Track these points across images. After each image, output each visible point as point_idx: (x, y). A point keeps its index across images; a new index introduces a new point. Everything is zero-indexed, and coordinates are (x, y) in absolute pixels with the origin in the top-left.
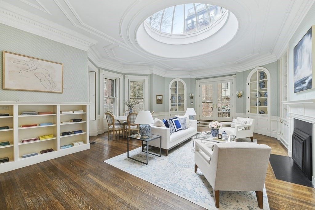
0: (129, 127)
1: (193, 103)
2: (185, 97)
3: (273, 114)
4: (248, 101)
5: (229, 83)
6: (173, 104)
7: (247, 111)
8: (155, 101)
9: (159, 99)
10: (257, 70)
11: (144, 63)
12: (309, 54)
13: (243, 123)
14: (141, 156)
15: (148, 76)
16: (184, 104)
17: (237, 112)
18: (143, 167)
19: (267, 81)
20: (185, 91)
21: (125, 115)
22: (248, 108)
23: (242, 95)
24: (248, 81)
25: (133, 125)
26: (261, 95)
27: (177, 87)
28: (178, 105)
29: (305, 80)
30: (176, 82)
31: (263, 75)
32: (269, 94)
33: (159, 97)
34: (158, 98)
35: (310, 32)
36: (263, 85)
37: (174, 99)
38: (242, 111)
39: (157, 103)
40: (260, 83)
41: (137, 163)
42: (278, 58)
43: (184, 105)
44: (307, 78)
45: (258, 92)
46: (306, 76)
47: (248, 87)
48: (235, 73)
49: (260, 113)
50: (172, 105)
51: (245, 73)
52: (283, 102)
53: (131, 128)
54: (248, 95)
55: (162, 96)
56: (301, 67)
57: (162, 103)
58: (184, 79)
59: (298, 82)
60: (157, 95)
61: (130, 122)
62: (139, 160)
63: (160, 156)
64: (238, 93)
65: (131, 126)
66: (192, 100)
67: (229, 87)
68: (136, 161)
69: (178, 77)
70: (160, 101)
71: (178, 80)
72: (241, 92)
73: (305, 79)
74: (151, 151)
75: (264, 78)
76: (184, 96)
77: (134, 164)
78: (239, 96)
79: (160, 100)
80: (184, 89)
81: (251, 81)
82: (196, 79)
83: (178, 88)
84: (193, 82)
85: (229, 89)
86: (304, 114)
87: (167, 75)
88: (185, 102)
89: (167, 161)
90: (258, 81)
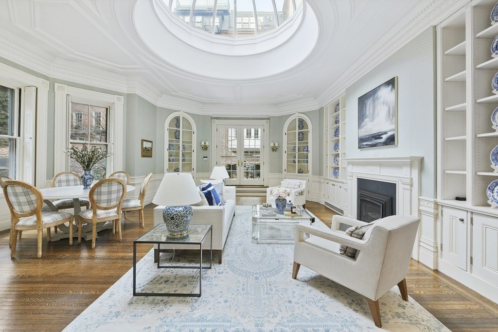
0: (95, 213)
1: (207, 157)
2: (194, 147)
3: (314, 174)
4: (285, 156)
5: (259, 130)
6: (172, 158)
7: (284, 170)
8: (138, 152)
9: (146, 148)
10: (296, 117)
11: (120, 66)
12: (389, 107)
13: (296, 187)
14: (166, 282)
15: (123, 97)
16: (192, 158)
17: (271, 172)
18: (196, 305)
19: (308, 132)
20: (194, 137)
21: (57, 184)
22: (285, 166)
23: (277, 149)
24: (285, 130)
25: (105, 209)
26: (300, 150)
27: (179, 128)
28: (181, 160)
29: (382, 135)
30: (177, 119)
31: (302, 124)
32: (310, 149)
33: (147, 145)
34: (144, 146)
35: (391, 83)
36: (303, 136)
37: (173, 149)
39: (143, 156)
40: (299, 134)
41: (173, 302)
42: (323, 106)
43: (191, 160)
44: (385, 133)
45: (297, 146)
46: (384, 130)
47: (285, 138)
48: (268, 117)
50: (169, 160)
51: (282, 119)
53: (101, 217)
54: (285, 148)
55: (152, 142)
56: (373, 120)
57: (151, 157)
58: (192, 115)
59: (367, 137)
60: (143, 141)
61: (100, 201)
62: (172, 292)
63: (210, 268)
64: (272, 145)
65: (99, 212)
66: (205, 153)
67: (259, 135)
68: (165, 298)
69: (183, 110)
70: (147, 153)
71: (181, 115)
72: (277, 145)
73: (380, 134)
74: (179, 261)
75: (303, 128)
76: (192, 144)
77: (168, 306)
78: (274, 149)
79: (149, 150)
80: (191, 133)
81: (290, 131)
82: (212, 118)
83: (181, 129)
84: (206, 122)
85: (259, 138)
86: (380, 173)
87: (161, 103)
88: (194, 155)
89: (231, 272)
90: (297, 131)
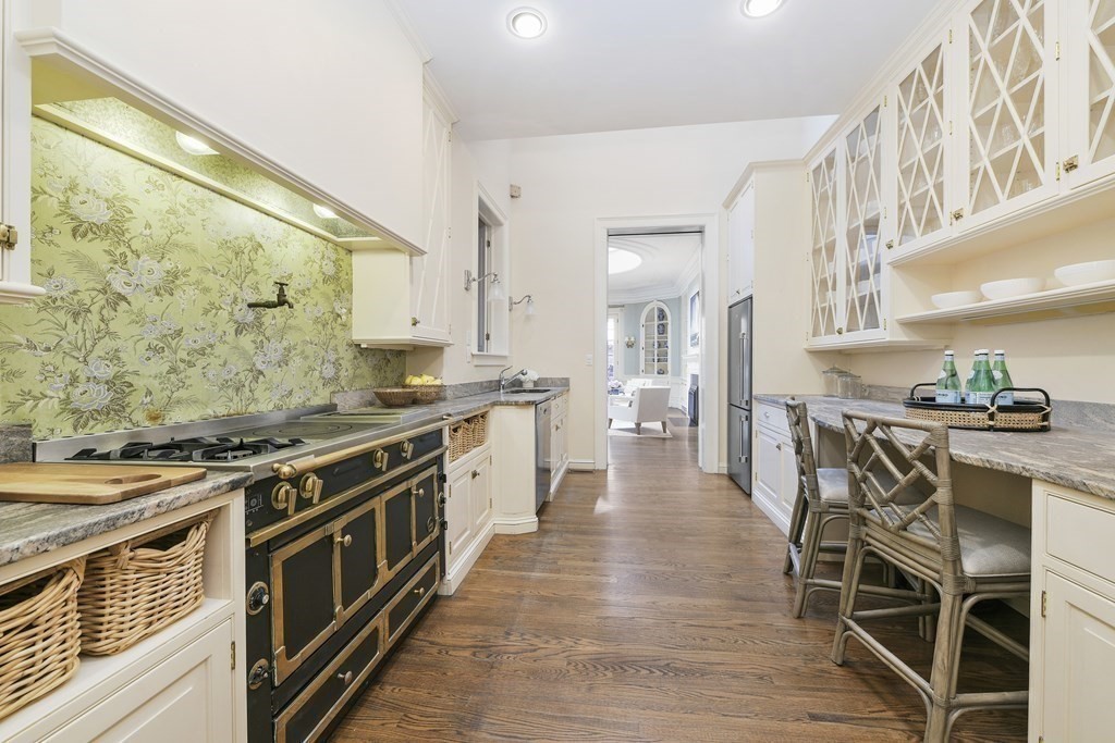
3: (673, 375)
4: (642, 353)
7: (641, 370)
10: (655, 305)
17: (625, 373)
19: (667, 324)
22: (642, 367)
23: (633, 344)
24: (643, 321)
26: (659, 346)
31: (662, 315)
32: (669, 344)
36: (662, 329)
38: (633, 371)
40: (658, 327)
45: (656, 340)
47: (642, 330)
49: (659, 373)
51: (639, 307)
52: (683, 357)
54: (642, 344)
64: (627, 339)
72: (632, 339)
75: (663, 319)
78: (629, 345)
81: (648, 322)
90: (656, 323)
